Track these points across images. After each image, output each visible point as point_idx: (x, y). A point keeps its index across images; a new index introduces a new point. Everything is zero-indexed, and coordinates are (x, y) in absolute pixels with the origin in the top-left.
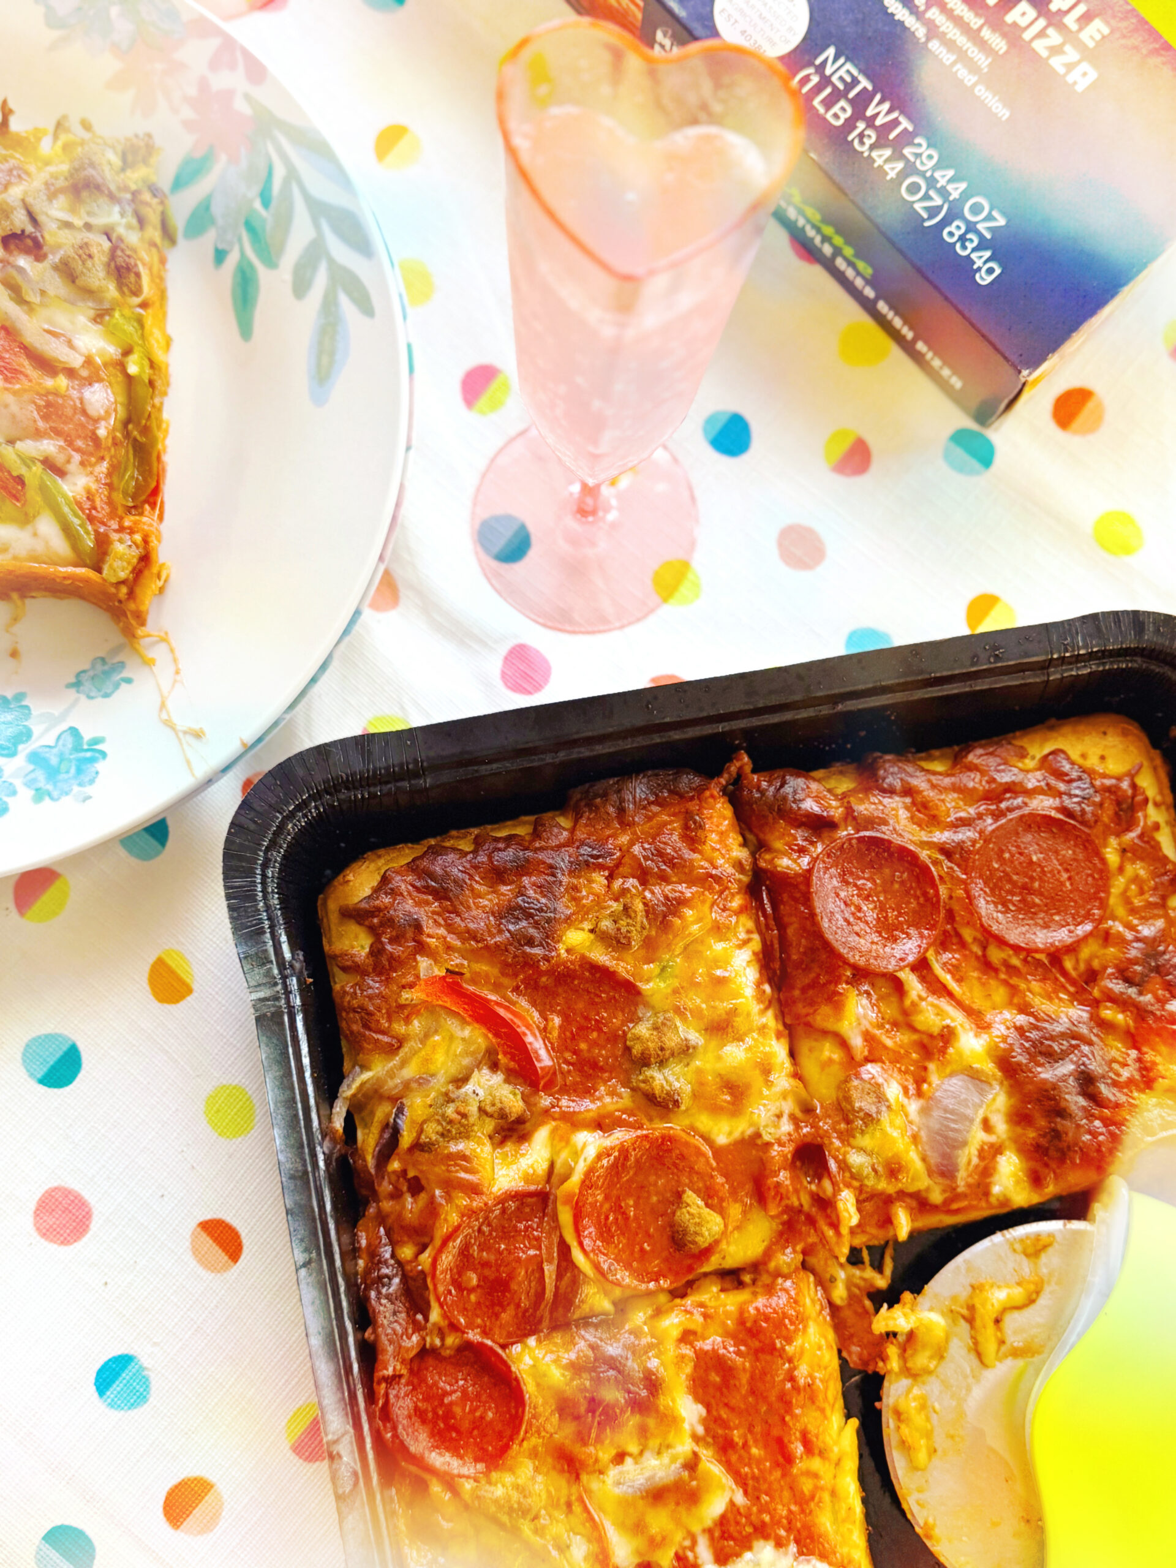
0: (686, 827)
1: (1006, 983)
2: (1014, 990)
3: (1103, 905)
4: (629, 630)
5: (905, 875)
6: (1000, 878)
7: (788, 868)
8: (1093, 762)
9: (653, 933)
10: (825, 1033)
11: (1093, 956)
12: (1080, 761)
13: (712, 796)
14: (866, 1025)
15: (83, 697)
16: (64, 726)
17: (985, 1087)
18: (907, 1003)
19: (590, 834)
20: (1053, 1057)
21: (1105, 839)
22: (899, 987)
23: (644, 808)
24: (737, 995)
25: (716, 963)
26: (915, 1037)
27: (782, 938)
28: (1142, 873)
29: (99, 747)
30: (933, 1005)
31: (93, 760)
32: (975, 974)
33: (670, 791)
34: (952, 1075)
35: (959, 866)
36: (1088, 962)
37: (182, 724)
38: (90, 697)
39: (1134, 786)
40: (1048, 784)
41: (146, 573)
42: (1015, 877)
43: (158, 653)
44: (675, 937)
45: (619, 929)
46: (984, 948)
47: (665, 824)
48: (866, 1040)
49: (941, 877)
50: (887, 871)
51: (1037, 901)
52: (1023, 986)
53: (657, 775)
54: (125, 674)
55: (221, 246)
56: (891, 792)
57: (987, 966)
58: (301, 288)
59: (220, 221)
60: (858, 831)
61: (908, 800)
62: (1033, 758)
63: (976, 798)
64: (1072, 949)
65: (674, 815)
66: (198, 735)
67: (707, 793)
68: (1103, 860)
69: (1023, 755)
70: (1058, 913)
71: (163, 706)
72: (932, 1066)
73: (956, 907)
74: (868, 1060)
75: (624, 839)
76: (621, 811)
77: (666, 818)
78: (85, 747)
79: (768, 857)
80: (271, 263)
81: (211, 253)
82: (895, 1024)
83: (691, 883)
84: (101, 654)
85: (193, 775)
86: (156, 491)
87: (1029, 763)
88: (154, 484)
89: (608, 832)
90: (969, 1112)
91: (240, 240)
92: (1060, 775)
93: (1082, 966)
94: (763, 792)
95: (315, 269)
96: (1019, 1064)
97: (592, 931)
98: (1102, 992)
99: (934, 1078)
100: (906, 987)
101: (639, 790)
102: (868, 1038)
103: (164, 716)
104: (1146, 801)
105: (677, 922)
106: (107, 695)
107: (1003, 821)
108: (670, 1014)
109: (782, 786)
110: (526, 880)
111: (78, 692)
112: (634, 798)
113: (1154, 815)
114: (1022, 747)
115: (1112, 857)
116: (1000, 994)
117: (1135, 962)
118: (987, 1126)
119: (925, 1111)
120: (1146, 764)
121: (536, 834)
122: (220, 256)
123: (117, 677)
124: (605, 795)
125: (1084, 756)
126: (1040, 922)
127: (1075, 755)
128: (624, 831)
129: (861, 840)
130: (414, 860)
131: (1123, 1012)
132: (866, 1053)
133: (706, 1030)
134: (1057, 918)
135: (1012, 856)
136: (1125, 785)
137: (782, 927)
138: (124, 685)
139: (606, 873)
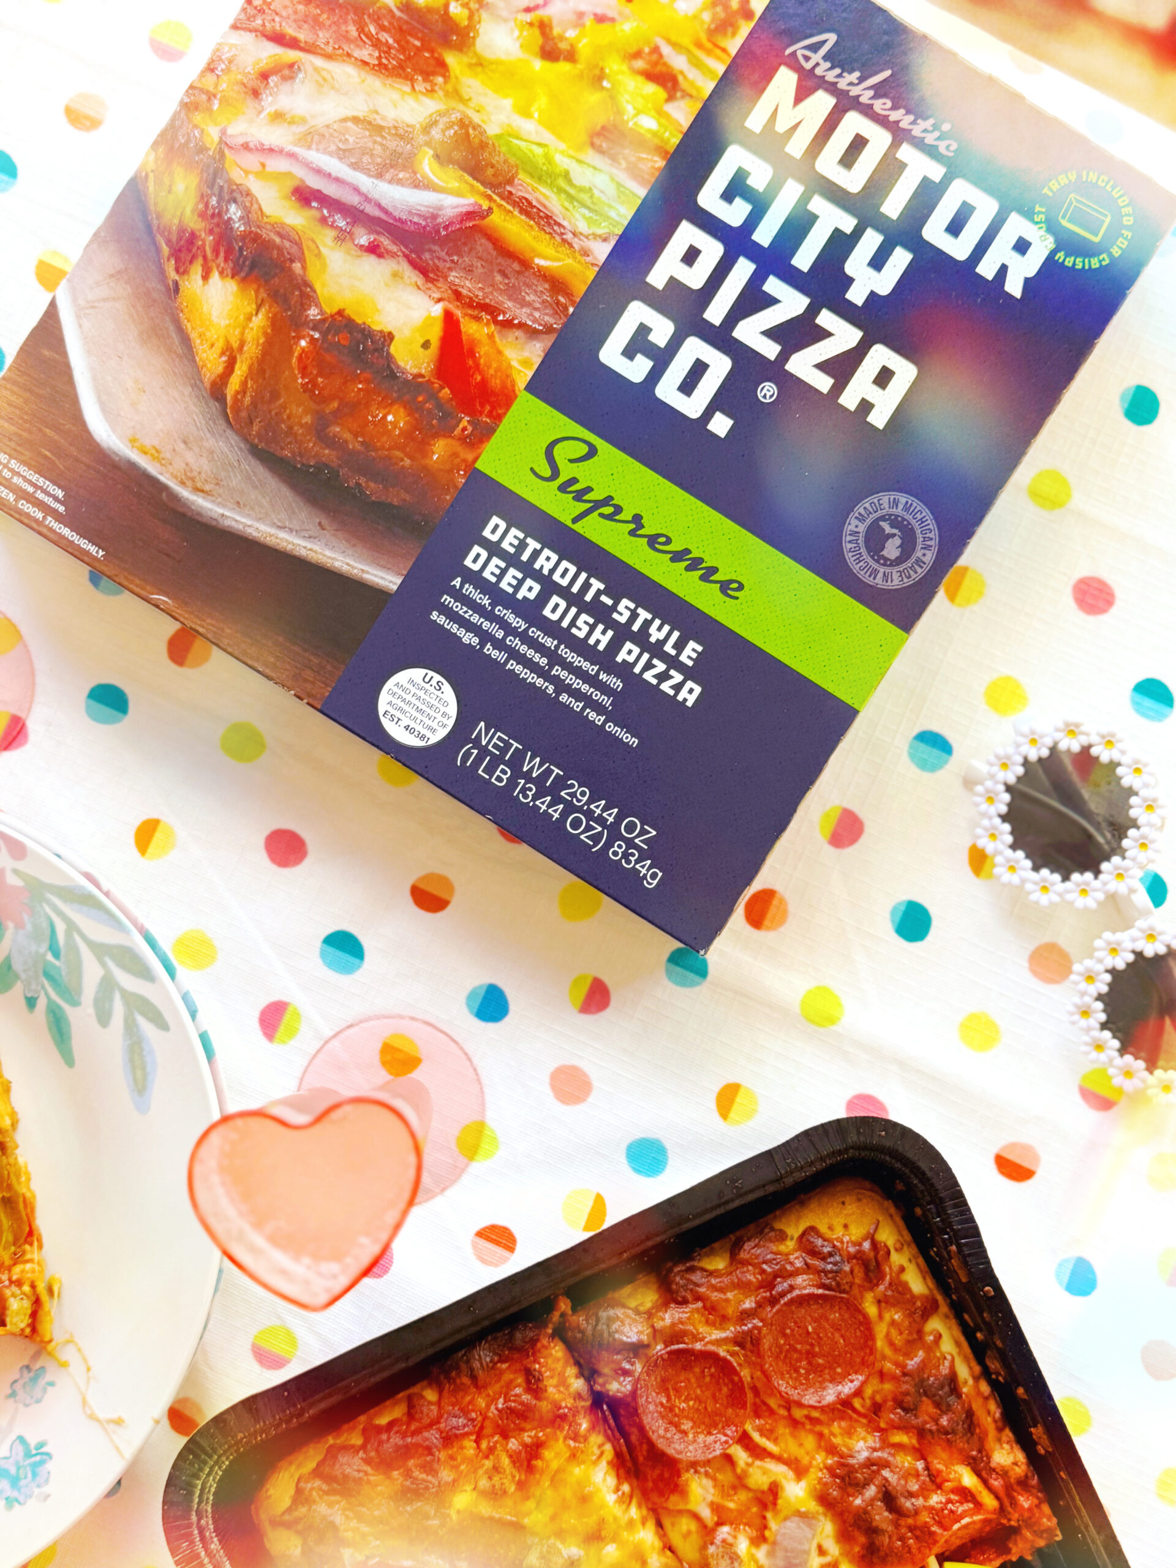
0: (528, 1382)
1: (811, 1431)
2: (821, 1435)
3: (872, 1350)
4: (448, 1193)
5: (713, 1370)
6: (788, 1351)
7: (618, 1391)
8: (839, 1232)
9: (523, 1477)
10: (680, 1512)
11: (875, 1392)
12: (828, 1234)
13: (544, 1346)
14: (710, 1498)
15: (21, 1406)
16: (13, 1436)
17: (814, 1522)
18: (739, 1471)
19: (453, 1405)
20: (860, 1487)
21: (862, 1297)
22: (729, 1459)
23: (493, 1368)
24: (603, 1506)
25: (581, 1484)
26: (751, 1495)
27: (628, 1443)
28: (896, 1317)
29: (43, 1450)
30: (758, 1467)
31: (42, 1463)
32: (787, 1431)
33: (510, 1349)
34: (786, 1519)
35: (752, 1352)
36: (872, 1398)
37: (101, 1415)
38: (26, 1405)
39: (875, 1245)
40: (806, 1264)
41: (40, 1313)
42: (799, 1347)
43: (68, 1354)
44: (541, 1475)
45: (494, 1486)
46: (789, 1410)
47: (511, 1381)
48: (713, 1510)
49: (740, 1365)
50: (697, 1370)
51: (821, 1361)
52: (826, 1431)
53: (495, 1339)
54: (48, 1377)
55: (29, 995)
56: (684, 1302)
57: (795, 1423)
58: (103, 1018)
59: (23, 976)
60: (666, 1346)
61: (700, 1304)
62: (792, 1239)
63: (753, 1288)
64: (858, 1393)
65: (515, 1372)
66: (118, 1422)
67: (539, 1345)
68: (865, 1316)
69: (782, 1237)
70: (839, 1366)
71: (84, 1403)
72: (769, 1515)
73: (759, 1385)
74: (719, 1524)
75: (481, 1402)
76: (474, 1378)
77: (512, 1376)
78: (34, 1452)
79: (601, 1380)
80: (75, 1003)
81: (23, 1002)
82: (734, 1488)
83: (542, 1425)
84: (26, 1362)
85: (123, 1458)
86: (31, 1233)
87: (790, 1244)
88: (27, 1229)
89: (468, 1398)
90: (806, 1547)
91: (43, 987)
92: (814, 1253)
93: (868, 1402)
94: (583, 1332)
95: (111, 1000)
96: (835, 1499)
97: (474, 1489)
98: (887, 1423)
99: (773, 1524)
100: (735, 1459)
101: (483, 1356)
102: (716, 1508)
103: (89, 1412)
104: (888, 1253)
105: (538, 1463)
106: (38, 1401)
107: (777, 1307)
108: (552, 1540)
109: (597, 1325)
110: (411, 1463)
111: (16, 1402)
112: (481, 1364)
113: (897, 1259)
114: (781, 1230)
115: (871, 1310)
116: (810, 1441)
117: (907, 1393)
118: (821, 1551)
119: (771, 1554)
120: (881, 1219)
121: (411, 1415)
122: (31, 1003)
123: (42, 1382)
124: (458, 1368)
125: (831, 1228)
126: (827, 1377)
127: (823, 1229)
128: (480, 1393)
129: (669, 1353)
130: (318, 1465)
131: (907, 1433)
132: (716, 1519)
133: (584, 1542)
134: (839, 1370)
135: (793, 1330)
136: (867, 1245)
137: (625, 1435)
138: (50, 1389)
139: (474, 1437)
